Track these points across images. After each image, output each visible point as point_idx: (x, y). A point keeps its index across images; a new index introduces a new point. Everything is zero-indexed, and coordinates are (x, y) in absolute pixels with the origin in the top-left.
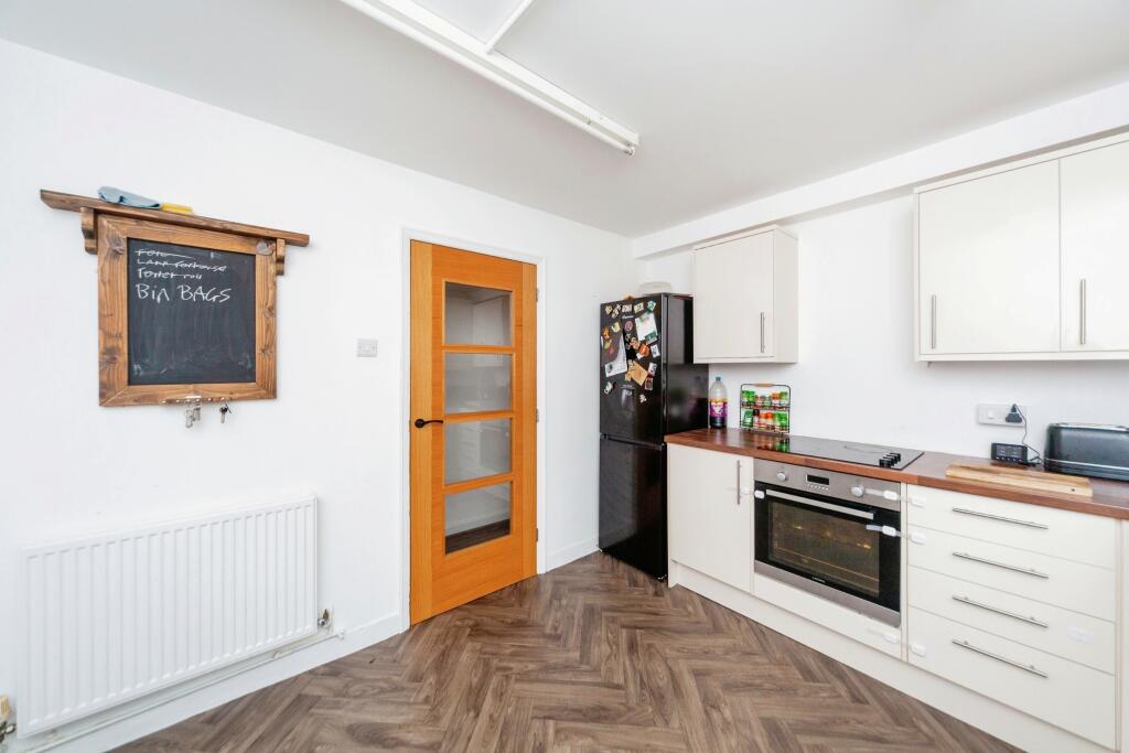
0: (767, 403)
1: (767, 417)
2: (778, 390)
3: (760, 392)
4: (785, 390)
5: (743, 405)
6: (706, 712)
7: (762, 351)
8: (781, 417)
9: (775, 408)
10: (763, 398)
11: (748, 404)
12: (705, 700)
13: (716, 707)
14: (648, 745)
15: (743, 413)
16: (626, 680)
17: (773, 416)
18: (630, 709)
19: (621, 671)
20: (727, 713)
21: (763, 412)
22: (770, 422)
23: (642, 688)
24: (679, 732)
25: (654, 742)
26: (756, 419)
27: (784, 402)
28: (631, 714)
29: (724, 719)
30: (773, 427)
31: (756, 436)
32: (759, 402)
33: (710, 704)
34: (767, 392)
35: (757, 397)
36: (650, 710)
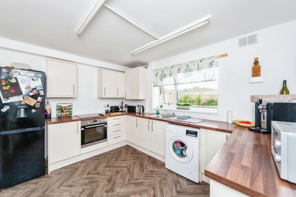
0: (66, 108)
1: (66, 112)
2: (69, 105)
3: (63, 106)
4: (71, 104)
5: (57, 110)
6: (100, 174)
7: (74, 95)
8: (70, 112)
9: (69, 109)
10: (65, 107)
11: (60, 109)
12: (96, 174)
13: (99, 173)
14: (103, 185)
15: (58, 112)
16: (82, 188)
17: (68, 112)
18: (92, 188)
19: (78, 189)
20: (101, 172)
21: (64, 111)
22: (67, 113)
23: (87, 185)
24: (102, 180)
25: (103, 184)
26: (62, 113)
27: (71, 108)
28: (94, 188)
29: (102, 172)
30: (67, 114)
31: (62, 118)
32: (63, 108)
33: (98, 173)
34: (66, 105)
35: (62, 107)
36: (94, 184)
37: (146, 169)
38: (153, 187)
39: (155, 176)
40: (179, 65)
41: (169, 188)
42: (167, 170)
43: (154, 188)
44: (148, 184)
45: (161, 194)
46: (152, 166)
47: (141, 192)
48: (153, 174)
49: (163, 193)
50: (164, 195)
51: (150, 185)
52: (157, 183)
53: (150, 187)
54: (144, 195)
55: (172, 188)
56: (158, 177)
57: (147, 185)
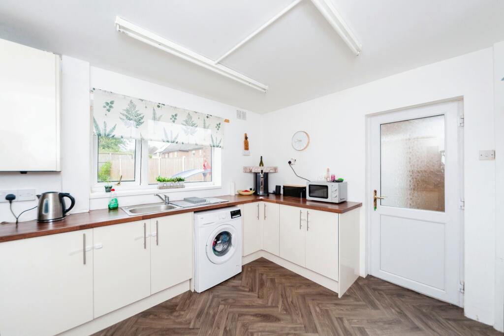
37: (190, 323)
38: (238, 315)
39: (215, 310)
40: (173, 107)
41: (244, 297)
42: (206, 293)
43: (241, 315)
44: (232, 322)
45: (253, 308)
46: (182, 313)
47: (247, 332)
48: (208, 313)
49: (251, 305)
50: (254, 304)
51: (234, 320)
52: (231, 310)
53: (238, 320)
54: (252, 329)
55: (244, 294)
56: (218, 307)
57: (234, 323)
